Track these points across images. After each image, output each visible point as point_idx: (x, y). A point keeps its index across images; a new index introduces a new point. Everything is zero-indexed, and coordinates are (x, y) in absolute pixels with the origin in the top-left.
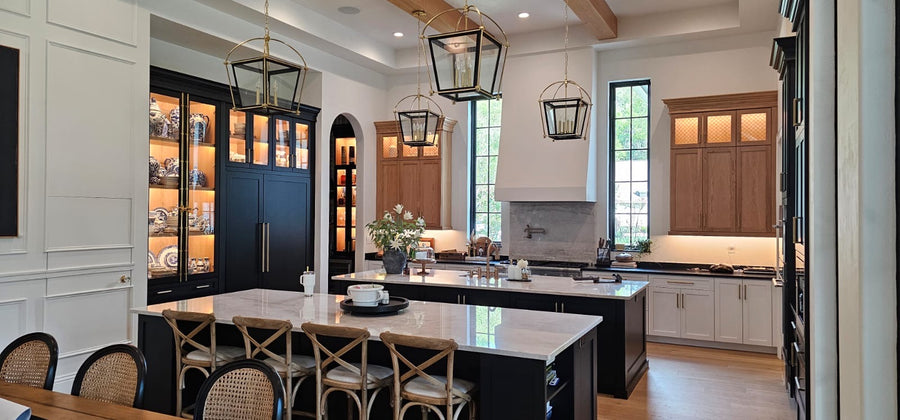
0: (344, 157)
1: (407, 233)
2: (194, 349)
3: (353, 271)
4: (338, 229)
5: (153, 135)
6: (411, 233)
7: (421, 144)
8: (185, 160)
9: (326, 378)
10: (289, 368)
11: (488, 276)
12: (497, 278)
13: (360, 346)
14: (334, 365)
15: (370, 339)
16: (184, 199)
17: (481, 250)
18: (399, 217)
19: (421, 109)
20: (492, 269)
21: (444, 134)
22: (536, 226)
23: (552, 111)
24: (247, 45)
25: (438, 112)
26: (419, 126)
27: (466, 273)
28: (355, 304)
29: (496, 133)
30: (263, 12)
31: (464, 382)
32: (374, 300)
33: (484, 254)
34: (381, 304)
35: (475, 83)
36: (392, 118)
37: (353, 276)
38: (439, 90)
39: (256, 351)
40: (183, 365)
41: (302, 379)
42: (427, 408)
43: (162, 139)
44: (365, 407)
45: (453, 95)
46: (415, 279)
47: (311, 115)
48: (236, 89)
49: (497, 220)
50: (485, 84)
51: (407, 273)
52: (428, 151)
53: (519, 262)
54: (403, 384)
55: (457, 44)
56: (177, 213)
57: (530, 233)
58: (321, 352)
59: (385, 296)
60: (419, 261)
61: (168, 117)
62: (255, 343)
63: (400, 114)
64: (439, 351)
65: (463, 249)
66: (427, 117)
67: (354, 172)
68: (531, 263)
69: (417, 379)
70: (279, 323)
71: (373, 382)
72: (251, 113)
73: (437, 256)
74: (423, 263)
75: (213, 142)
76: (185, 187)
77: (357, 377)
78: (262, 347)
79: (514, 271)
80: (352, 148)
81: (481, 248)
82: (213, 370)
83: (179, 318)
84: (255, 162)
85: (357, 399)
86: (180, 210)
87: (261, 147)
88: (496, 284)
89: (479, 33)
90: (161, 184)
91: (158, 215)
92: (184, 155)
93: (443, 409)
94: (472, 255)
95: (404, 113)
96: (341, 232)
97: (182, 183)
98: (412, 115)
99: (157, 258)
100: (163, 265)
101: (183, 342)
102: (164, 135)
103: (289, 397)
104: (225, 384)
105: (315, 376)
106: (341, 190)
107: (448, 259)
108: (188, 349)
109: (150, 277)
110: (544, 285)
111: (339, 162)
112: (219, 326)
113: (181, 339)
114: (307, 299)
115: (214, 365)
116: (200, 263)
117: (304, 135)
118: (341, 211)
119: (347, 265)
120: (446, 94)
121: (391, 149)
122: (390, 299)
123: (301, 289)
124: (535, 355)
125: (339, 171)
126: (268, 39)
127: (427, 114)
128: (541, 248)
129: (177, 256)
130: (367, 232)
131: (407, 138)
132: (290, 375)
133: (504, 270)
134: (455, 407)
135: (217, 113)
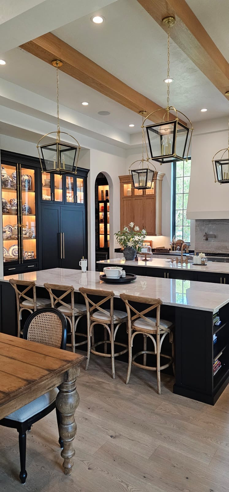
0: (102, 197)
1: (137, 238)
2: (25, 300)
3: (108, 258)
4: (100, 235)
5: (4, 187)
6: (139, 238)
7: (144, 188)
8: (20, 199)
9: (92, 317)
10: (73, 311)
11: (182, 262)
12: (187, 263)
13: (109, 300)
14: (96, 310)
15: (114, 297)
16: (20, 220)
17: (178, 247)
18: (132, 229)
19: (144, 168)
20: (184, 258)
21: (158, 182)
22: (211, 233)
23: (220, 166)
24: (49, 136)
25: (153, 169)
26: (143, 178)
27: (169, 260)
28: (107, 278)
29: (187, 180)
30: (56, 116)
31: (166, 322)
32: (117, 275)
33: (180, 250)
34: (121, 277)
35: (173, 152)
36: (128, 173)
37: (109, 262)
38: (152, 157)
39: (56, 302)
40: (20, 308)
41: (80, 317)
42: (146, 335)
43: (9, 189)
44: (113, 332)
45: (161, 160)
46: (141, 263)
47: (84, 173)
48: (43, 160)
49: (188, 230)
50: (179, 152)
51: (137, 260)
52: (148, 192)
53: (200, 254)
54: (133, 322)
55: (166, 130)
56: (17, 228)
57: (207, 237)
58: (90, 303)
59: (123, 273)
60: (143, 254)
61: (11, 177)
62: (56, 297)
63: (132, 171)
64: (152, 305)
65: (168, 246)
66: (147, 172)
67: (108, 204)
68: (207, 254)
69: (140, 319)
70: (67, 287)
71: (116, 320)
72: (52, 173)
73: (153, 250)
74: (145, 255)
75: (34, 190)
76: (20, 214)
77: (109, 317)
78: (59, 300)
79: (197, 259)
80: (107, 191)
81: (179, 246)
82: (35, 310)
83: (17, 284)
84: (56, 200)
85: (108, 328)
86: (18, 226)
87: (59, 192)
88: (187, 266)
89: (175, 123)
90: (8, 213)
91: (8, 228)
92: (19, 197)
93: (155, 336)
94: (173, 250)
95: (134, 171)
96: (102, 237)
97: (19, 213)
98: (139, 171)
99: (8, 251)
100: (11, 255)
101: (20, 296)
102: (9, 186)
103: (73, 327)
104: (38, 320)
105: (86, 316)
106: (101, 214)
107: (160, 252)
108: (22, 299)
109: (5, 261)
110: (214, 267)
111: (100, 199)
112: (37, 288)
113: (19, 294)
114: (83, 274)
115: (35, 308)
116: (29, 254)
117: (82, 185)
118: (102, 225)
119: (105, 255)
120: (156, 159)
121: (128, 191)
122: (126, 275)
123: (80, 268)
124: (207, 309)
125: (100, 204)
126: (59, 132)
127: (147, 171)
128: (213, 246)
129: (17, 250)
130: (115, 237)
131: (136, 185)
132: (73, 315)
133: (192, 258)
134: (161, 335)
135: (36, 174)
